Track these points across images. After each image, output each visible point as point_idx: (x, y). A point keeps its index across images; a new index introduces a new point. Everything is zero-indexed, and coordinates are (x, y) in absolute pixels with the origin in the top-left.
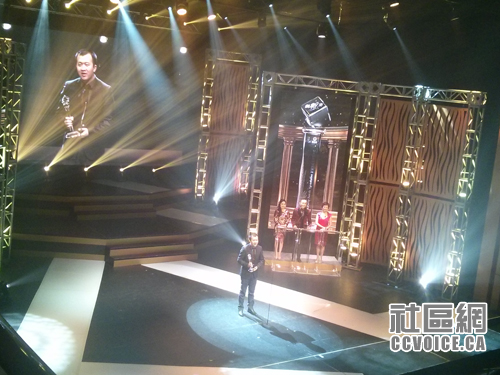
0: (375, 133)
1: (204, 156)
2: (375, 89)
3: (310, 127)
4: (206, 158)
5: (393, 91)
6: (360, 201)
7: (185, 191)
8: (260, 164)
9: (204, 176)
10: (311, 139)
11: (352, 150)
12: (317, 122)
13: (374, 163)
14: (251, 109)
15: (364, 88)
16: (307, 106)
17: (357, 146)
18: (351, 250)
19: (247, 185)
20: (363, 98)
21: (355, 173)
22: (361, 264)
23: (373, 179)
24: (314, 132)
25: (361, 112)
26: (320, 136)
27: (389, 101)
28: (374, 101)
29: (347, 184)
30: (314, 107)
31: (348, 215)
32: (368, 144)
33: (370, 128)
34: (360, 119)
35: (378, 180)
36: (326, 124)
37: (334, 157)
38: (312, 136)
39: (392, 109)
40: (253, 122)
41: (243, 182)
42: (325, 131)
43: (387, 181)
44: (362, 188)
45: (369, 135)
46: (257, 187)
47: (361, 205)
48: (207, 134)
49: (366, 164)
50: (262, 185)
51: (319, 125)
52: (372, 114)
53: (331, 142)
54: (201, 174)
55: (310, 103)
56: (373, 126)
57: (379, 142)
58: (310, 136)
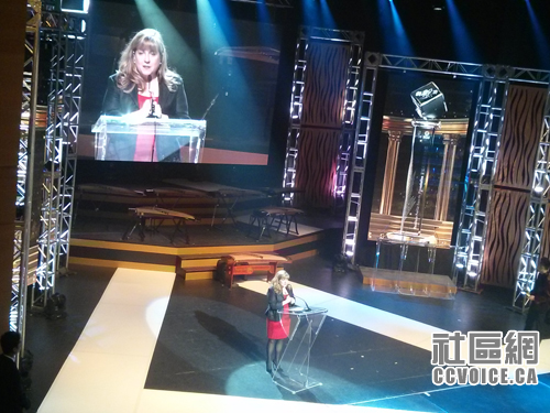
0: (501, 128)
1: (293, 152)
2: (503, 73)
3: (421, 119)
4: (296, 156)
5: (526, 76)
6: (483, 208)
8: (359, 163)
9: (294, 176)
10: (423, 134)
11: (472, 148)
12: (429, 112)
13: (500, 164)
14: (350, 97)
15: (490, 72)
16: (418, 94)
17: (479, 142)
18: (469, 268)
19: (344, 188)
20: (487, 84)
21: (475, 176)
22: (481, 286)
23: (499, 183)
24: (427, 125)
25: (485, 102)
26: (434, 130)
27: (519, 88)
28: (501, 88)
29: (466, 188)
30: (427, 94)
31: (466, 226)
32: (493, 140)
33: (496, 121)
34: (484, 110)
35: (504, 184)
36: (441, 115)
37: (449, 155)
38: (423, 130)
39: (524, 98)
40: (352, 114)
41: (339, 184)
42: (439, 124)
43: (515, 186)
44: (485, 194)
45: (495, 129)
46: (356, 191)
47: (483, 215)
48: (298, 127)
49: (490, 165)
50: (361, 188)
51: (432, 116)
52: (498, 104)
53: (446, 138)
54: (290, 174)
55: (422, 90)
56: (499, 118)
57: (507, 138)
58: (421, 130)
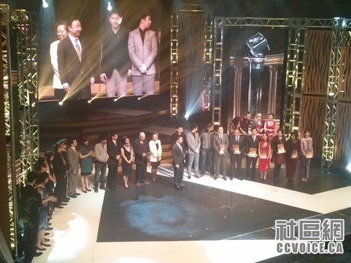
0: (305, 57)
1: (175, 85)
2: (303, 22)
3: (254, 57)
4: (177, 87)
5: (317, 23)
6: (297, 109)
7: (163, 112)
8: (218, 88)
9: (177, 100)
10: (256, 66)
11: (288, 72)
12: (259, 52)
13: (305, 80)
14: (208, 47)
15: (294, 22)
16: (251, 41)
17: (291, 68)
19: (209, 104)
20: (294, 31)
21: (291, 89)
23: (306, 93)
24: (258, 60)
25: (293, 42)
26: (263, 63)
27: (314, 31)
28: (302, 32)
29: (286, 98)
30: (256, 41)
31: (288, 121)
32: (300, 66)
33: (301, 54)
34: (293, 47)
35: (310, 93)
36: (266, 53)
37: (274, 78)
39: (317, 38)
40: (210, 56)
41: (206, 102)
42: (265, 59)
43: (316, 93)
44: (298, 100)
45: (300, 58)
46: (217, 106)
47: (298, 113)
48: (176, 68)
49: (299, 82)
50: (220, 104)
51: (260, 54)
52: (302, 43)
53: (271, 67)
54: (174, 99)
55: (253, 39)
56: (303, 52)
57: (309, 64)
58: (255, 63)
